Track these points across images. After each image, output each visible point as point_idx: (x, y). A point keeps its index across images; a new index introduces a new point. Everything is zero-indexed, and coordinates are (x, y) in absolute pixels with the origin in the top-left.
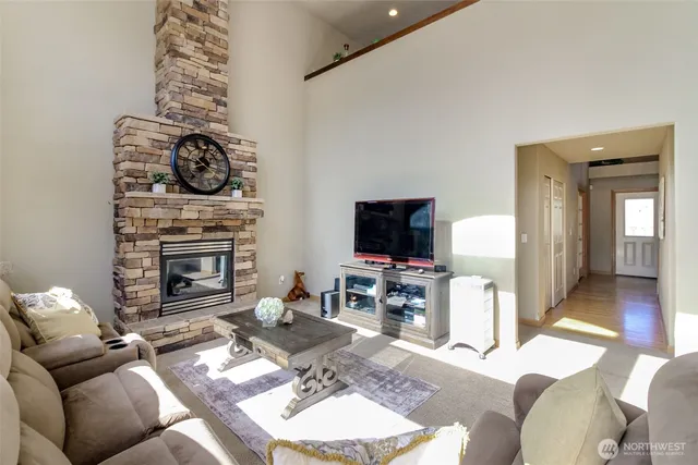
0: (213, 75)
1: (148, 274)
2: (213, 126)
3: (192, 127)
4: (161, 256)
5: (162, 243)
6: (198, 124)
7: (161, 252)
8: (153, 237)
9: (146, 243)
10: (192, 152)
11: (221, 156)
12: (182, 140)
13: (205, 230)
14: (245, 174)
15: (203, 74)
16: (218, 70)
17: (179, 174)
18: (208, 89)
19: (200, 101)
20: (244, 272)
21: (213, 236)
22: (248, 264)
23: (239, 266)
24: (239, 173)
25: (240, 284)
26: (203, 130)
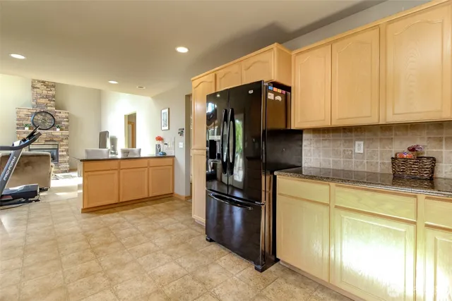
0: (48, 92)
2: (49, 108)
3: (39, 109)
6: (42, 108)
10: (40, 117)
11: (51, 117)
12: (36, 114)
13: (46, 141)
14: (63, 123)
15: (45, 92)
16: (51, 90)
17: (34, 124)
18: (47, 97)
19: (43, 101)
20: (63, 155)
21: (49, 143)
22: (65, 153)
23: (60, 153)
24: (60, 122)
25: (60, 159)
26: (45, 110)
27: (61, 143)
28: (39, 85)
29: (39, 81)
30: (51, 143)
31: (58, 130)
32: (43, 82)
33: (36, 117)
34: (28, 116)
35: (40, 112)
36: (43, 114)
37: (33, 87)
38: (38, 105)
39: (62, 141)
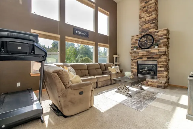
0: (150, 17)
1: (135, 67)
2: (150, 31)
3: (144, 33)
4: (138, 64)
5: (138, 61)
6: (145, 32)
7: (138, 63)
8: (136, 60)
9: (134, 61)
10: (144, 40)
11: (151, 38)
12: (141, 37)
13: (148, 58)
14: (161, 41)
15: (148, 18)
16: (152, 15)
17: (139, 46)
18: (149, 22)
19: (146, 26)
20: (161, 71)
22: (162, 69)
23: (159, 69)
24: (159, 41)
25: (159, 74)
26: (147, 33)
27: (160, 60)
30: (151, 59)
31: (156, 47)
33: (141, 40)
34: (137, 40)
36: (146, 37)
37: (140, 18)
38: (143, 30)
39: (160, 57)
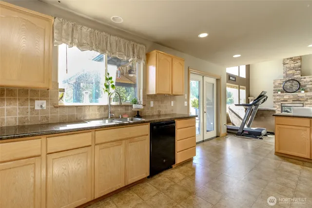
0: (295, 65)
2: (295, 76)
4: (281, 106)
5: (282, 103)
8: (279, 102)
9: (277, 103)
10: (289, 84)
11: (297, 83)
12: (286, 82)
13: (293, 101)
14: (307, 86)
16: (297, 63)
17: (284, 89)
18: (294, 68)
19: (291, 72)
21: (295, 102)
24: (305, 86)
26: (292, 78)
27: (306, 102)
28: (288, 61)
29: (288, 59)
30: (297, 102)
31: (303, 92)
32: (291, 58)
33: (286, 84)
34: (280, 84)
35: (289, 80)
36: (291, 81)
37: (284, 64)
38: (287, 75)
39: (307, 100)
